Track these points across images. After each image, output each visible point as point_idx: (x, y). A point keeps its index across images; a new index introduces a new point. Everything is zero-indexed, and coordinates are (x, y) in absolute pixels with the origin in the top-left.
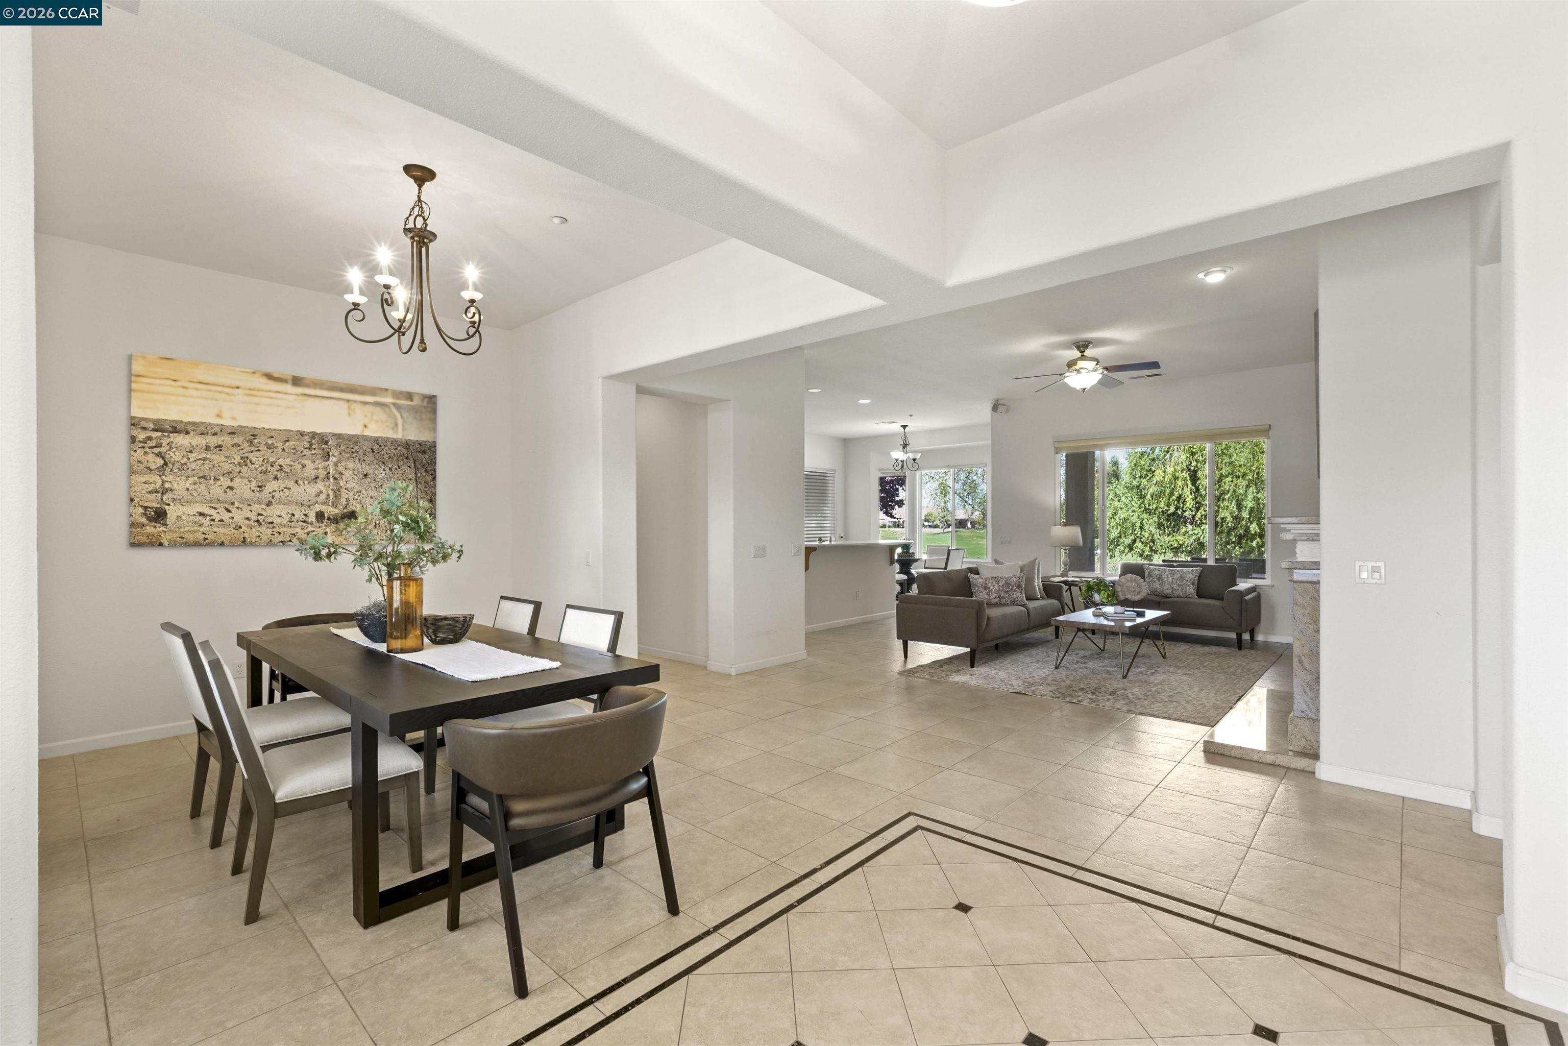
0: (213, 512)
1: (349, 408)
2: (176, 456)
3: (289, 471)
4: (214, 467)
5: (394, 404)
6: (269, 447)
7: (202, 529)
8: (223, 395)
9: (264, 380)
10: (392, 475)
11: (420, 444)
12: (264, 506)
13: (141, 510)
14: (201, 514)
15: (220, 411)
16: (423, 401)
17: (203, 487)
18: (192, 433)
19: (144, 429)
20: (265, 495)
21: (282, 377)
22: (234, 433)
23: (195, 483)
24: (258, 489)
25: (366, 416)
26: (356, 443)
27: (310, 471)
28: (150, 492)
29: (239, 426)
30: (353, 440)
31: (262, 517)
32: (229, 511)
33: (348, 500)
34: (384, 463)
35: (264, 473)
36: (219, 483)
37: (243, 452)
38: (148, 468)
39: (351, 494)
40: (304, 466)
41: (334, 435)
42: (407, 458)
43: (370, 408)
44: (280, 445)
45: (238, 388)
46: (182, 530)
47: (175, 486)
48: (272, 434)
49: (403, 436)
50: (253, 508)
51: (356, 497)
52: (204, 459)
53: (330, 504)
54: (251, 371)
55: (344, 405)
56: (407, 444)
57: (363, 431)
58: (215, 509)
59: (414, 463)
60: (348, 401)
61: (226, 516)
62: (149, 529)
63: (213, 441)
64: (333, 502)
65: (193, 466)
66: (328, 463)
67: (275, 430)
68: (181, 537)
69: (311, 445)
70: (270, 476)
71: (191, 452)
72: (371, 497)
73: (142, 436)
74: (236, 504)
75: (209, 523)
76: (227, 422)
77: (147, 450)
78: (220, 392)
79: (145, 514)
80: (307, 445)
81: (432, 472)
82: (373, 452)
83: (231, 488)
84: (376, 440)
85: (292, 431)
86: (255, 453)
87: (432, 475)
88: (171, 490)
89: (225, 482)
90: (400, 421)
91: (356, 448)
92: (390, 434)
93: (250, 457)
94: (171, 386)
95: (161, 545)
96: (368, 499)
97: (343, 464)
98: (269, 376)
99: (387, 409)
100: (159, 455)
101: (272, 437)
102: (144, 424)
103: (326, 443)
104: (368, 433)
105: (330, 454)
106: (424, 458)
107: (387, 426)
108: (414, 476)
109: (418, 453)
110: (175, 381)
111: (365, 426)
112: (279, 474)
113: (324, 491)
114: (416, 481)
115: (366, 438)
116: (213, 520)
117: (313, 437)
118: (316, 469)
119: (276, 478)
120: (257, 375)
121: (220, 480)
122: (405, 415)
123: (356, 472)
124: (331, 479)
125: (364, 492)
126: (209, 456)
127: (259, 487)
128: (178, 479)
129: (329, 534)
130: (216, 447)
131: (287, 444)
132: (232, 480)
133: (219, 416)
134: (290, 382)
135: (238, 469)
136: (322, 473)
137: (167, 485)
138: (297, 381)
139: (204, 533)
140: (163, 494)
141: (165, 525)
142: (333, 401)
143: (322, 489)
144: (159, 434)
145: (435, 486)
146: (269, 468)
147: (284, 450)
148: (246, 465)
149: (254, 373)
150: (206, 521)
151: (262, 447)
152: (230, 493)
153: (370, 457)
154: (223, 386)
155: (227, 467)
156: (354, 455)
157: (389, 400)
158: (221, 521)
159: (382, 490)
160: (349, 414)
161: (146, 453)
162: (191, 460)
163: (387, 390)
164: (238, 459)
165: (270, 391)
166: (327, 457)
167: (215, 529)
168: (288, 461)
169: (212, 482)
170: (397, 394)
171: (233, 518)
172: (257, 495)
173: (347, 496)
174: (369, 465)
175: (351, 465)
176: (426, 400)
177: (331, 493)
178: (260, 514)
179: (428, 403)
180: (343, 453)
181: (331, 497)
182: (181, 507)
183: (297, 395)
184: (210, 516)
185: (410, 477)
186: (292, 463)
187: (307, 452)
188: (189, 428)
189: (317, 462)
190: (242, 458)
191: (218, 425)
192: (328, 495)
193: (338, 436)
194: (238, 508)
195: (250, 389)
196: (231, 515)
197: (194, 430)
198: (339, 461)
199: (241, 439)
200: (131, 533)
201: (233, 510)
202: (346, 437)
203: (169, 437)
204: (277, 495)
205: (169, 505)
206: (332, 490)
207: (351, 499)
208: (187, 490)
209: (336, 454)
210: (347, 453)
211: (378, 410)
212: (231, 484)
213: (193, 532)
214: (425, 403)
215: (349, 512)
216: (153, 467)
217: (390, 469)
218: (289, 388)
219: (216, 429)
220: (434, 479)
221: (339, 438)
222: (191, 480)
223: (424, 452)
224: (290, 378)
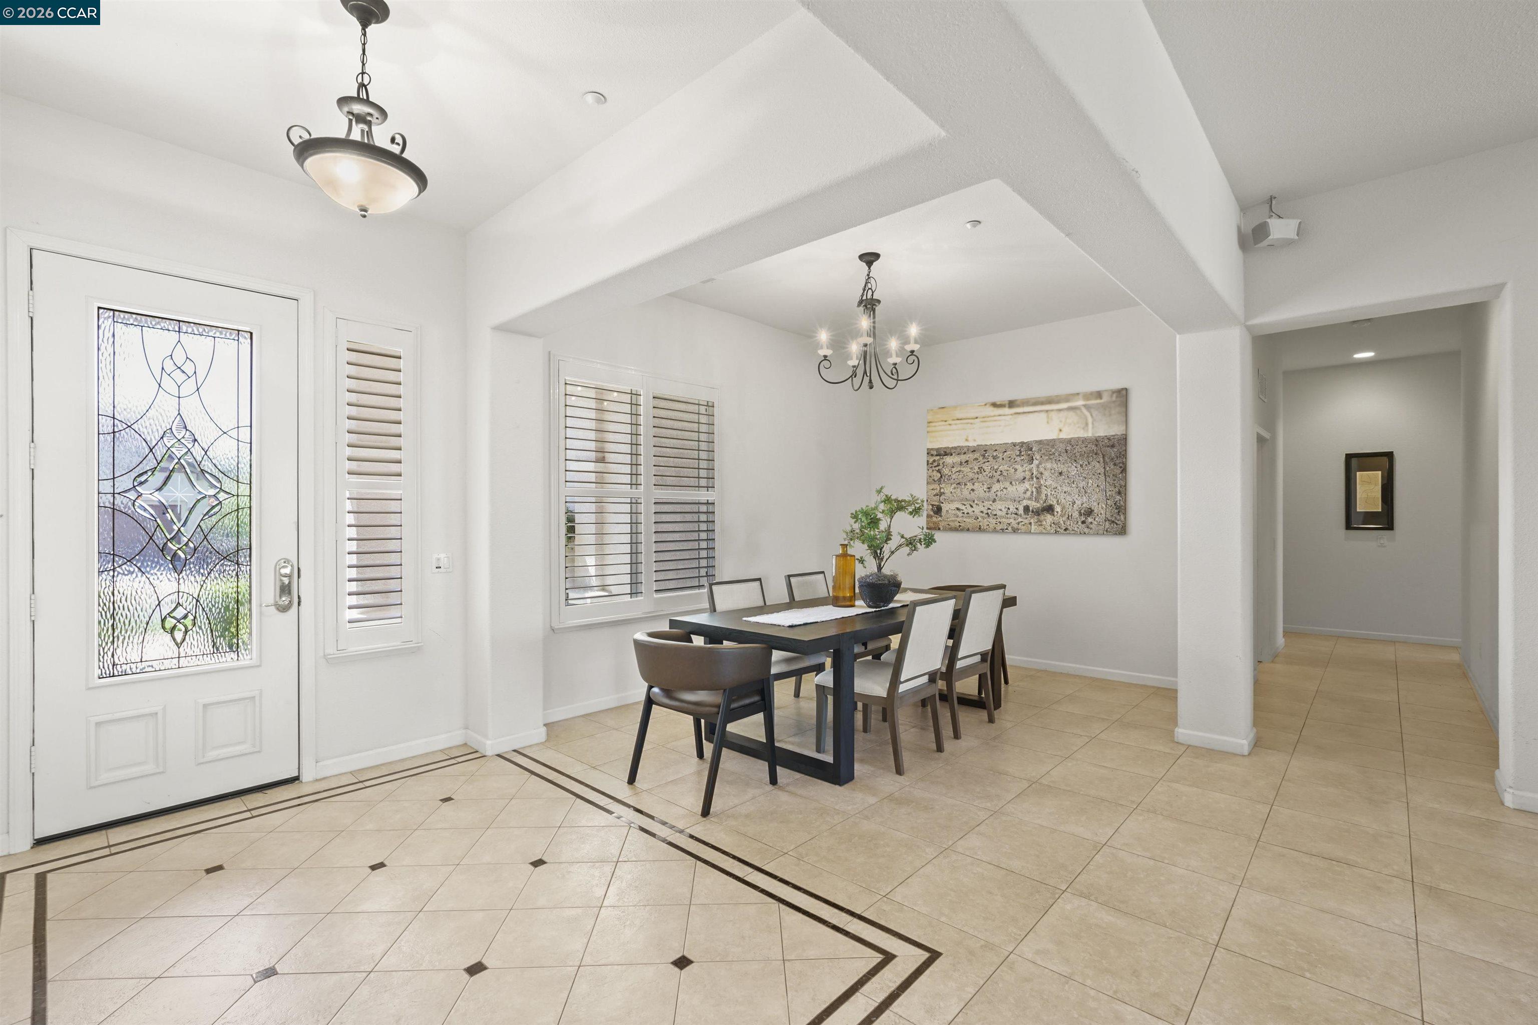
0: (963, 507)
1: (1048, 417)
2: (946, 471)
3: (1006, 474)
4: (964, 476)
5: (1084, 406)
6: (995, 458)
7: (958, 519)
8: (969, 425)
9: (992, 408)
10: (1082, 471)
11: (1109, 439)
12: (991, 503)
13: (931, 507)
14: (958, 509)
15: (968, 437)
16: (1112, 396)
17: (959, 490)
18: (954, 454)
19: (932, 455)
20: (992, 495)
21: (1001, 403)
22: (974, 451)
23: (955, 488)
24: (988, 490)
25: (1061, 421)
26: (1053, 446)
27: (1020, 475)
28: (934, 495)
29: (977, 445)
30: (1051, 444)
31: (990, 511)
32: (972, 506)
33: (1046, 495)
34: (1075, 461)
35: (991, 478)
36: (967, 487)
37: (979, 464)
38: (934, 480)
39: (1049, 490)
40: (1016, 470)
41: (1036, 442)
42: (1096, 454)
43: (1062, 414)
44: (1000, 455)
45: (977, 418)
46: (949, 520)
47: (946, 491)
48: (996, 448)
49: (1093, 434)
50: (985, 504)
51: (1053, 493)
52: (959, 471)
53: (1034, 499)
54: (984, 404)
55: (1043, 415)
56: (1097, 441)
57: (1059, 434)
58: (965, 505)
59: (1103, 457)
60: (1047, 411)
61: (970, 510)
62: (934, 519)
63: (964, 458)
64: (1035, 498)
65: (954, 477)
66: (1032, 466)
67: (998, 444)
68: (948, 525)
69: (1021, 452)
70: (995, 479)
71: (953, 467)
72: (1065, 492)
73: (931, 461)
74: (976, 502)
75: (962, 515)
76: (971, 444)
77: (934, 468)
78: (968, 423)
79: (932, 509)
80: (1018, 453)
81: (1121, 465)
82: (1067, 452)
83: (973, 490)
84: (1069, 441)
85: (1008, 443)
86: (986, 463)
87: (1121, 467)
88: (944, 493)
89: (970, 486)
90: (1090, 420)
91: (1053, 450)
92: (1082, 434)
93: (984, 467)
94: (944, 425)
95: (939, 529)
96: (1063, 494)
97: (1043, 465)
98: (995, 405)
99: (1078, 412)
100: (939, 471)
101: (996, 450)
102: (932, 452)
103: (1031, 450)
104: (1063, 436)
105: (1034, 458)
106: (1113, 452)
107: (1079, 427)
108: (1103, 471)
109: (1106, 448)
110: (946, 421)
111: (1061, 430)
112: (1001, 478)
113: (1030, 489)
114: (1105, 475)
115: (1062, 441)
116: (963, 513)
117: (1022, 446)
118: (1024, 471)
119: (998, 481)
120: (987, 406)
121: (967, 485)
122: (1095, 413)
123: (1053, 471)
124: (1035, 479)
125: (1059, 488)
126: (962, 469)
127: (989, 488)
128: (947, 486)
129: (1033, 524)
130: (965, 462)
131: (1005, 454)
132: (973, 484)
133: (967, 440)
134: (1007, 406)
135: (976, 476)
136: (1028, 474)
137: (942, 491)
138: (1012, 404)
139: (959, 522)
140: (940, 496)
141: (941, 516)
142: (1036, 414)
143: (1028, 487)
144: (938, 457)
145: (1125, 479)
146: (995, 474)
147: (1003, 459)
148: (981, 473)
149: (985, 405)
150: (960, 513)
151: (991, 459)
152: (973, 494)
153: (1064, 457)
154: (969, 419)
155: (971, 475)
156: (1051, 457)
157: (1080, 403)
158: (968, 513)
159: (1074, 486)
160: (1048, 422)
161: (933, 470)
162: (953, 472)
163: (1078, 394)
164: (977, 470)
165: (995, 416)
166: (1031, 460)
167: (965, 520)
168: (1006, 467)
169: (963, 486)
170: (1088, 396)
171: (974, 511)
172: (987, 494)
173: (1046, 492)
174: (1064, 464)
175: (1049, 465)
176: (1115, 395)
177: (1034, 490)
178: (989, 509)
179: (1117, 397)
180: (1043, 457)
181: (1034, 493)
182: (948, 504)
183: (1011, 415)
184: (962, 510)
185: (1099, 472)
186: (1008, 468)
187: (1018, 459)
188: (953, 451)
189: (1025, 466)
190: (979, 468)
191: (966, 446)
192: (1032, 492)
193: (1040, 442)
194: (976, 504)
195: (983, 417)
196: (973, 509)
197: (955, 452)
198: (1040, 463)
199: (978, 454)
200: (927, 521)
201: (974, 506)
202: (1045, 442)
203: (943, 458)
204: (999, 493)
205: (943, 503)
206: (1035, 488)
207: (1049, 494)
208: (951, 493)
209: (1038, 458)
210: (1046, 456)
211: (1071, 414)
212: (973, 488)
213: (953, 521)
214: (1114, 398)
215: (1047, 506)
216: (936, 480)
217: (1081, 466)
218: (1007, 411)
219: (965, 450)
220: (1124, 470)
221: (1040, 444)
222: (954, 486)
223: (1113, 446)
224: (1007, 402)
